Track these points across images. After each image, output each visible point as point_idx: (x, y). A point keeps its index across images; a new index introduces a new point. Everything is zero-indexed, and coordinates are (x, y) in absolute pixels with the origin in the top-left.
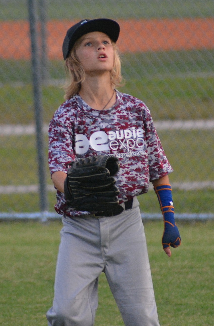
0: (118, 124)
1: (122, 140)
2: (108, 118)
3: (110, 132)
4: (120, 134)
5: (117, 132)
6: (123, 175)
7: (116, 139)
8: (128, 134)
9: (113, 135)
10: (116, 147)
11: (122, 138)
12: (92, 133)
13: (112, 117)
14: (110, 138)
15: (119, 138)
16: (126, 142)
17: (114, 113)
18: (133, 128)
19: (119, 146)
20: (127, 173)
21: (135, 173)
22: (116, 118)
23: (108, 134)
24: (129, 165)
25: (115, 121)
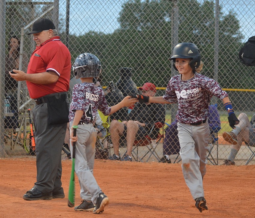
0: (191, 87)
1: (192, 94)
2: (187, 84)
3: (187, 90)
4: (191, 91)
5: (190, 90)
6: (195, 106)
7: (190, 93)
8: (195, 91)
9: (189, 92)
10: (190, 96)
11: (192, 92)
12: (181, 90)
13: (188, 84)
14: (188, 93)
15: (191, 93)
16: (194, 94)
17: (190, 82)
18: (197, 88)
19: (191, 96)
20: (197, 105)
21: (200, 103)
22: (190, 84)
23: (187, 91)
24: (197, 101)
25: (190, 85)
